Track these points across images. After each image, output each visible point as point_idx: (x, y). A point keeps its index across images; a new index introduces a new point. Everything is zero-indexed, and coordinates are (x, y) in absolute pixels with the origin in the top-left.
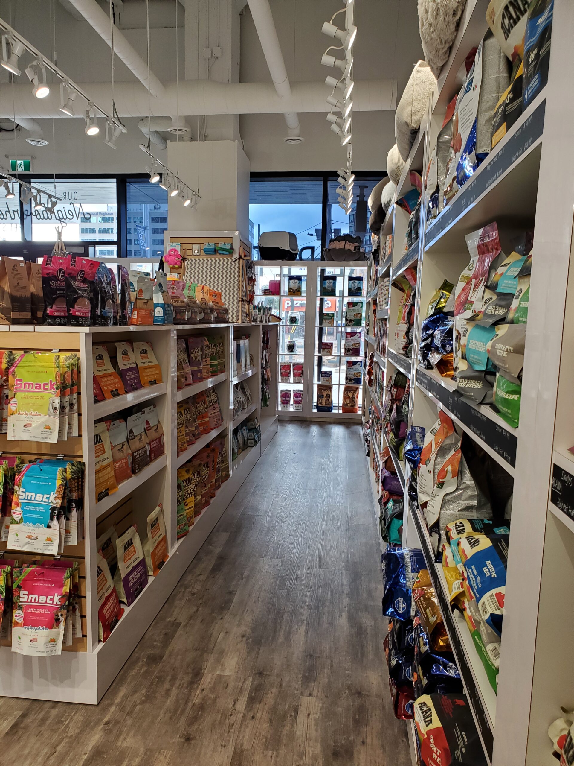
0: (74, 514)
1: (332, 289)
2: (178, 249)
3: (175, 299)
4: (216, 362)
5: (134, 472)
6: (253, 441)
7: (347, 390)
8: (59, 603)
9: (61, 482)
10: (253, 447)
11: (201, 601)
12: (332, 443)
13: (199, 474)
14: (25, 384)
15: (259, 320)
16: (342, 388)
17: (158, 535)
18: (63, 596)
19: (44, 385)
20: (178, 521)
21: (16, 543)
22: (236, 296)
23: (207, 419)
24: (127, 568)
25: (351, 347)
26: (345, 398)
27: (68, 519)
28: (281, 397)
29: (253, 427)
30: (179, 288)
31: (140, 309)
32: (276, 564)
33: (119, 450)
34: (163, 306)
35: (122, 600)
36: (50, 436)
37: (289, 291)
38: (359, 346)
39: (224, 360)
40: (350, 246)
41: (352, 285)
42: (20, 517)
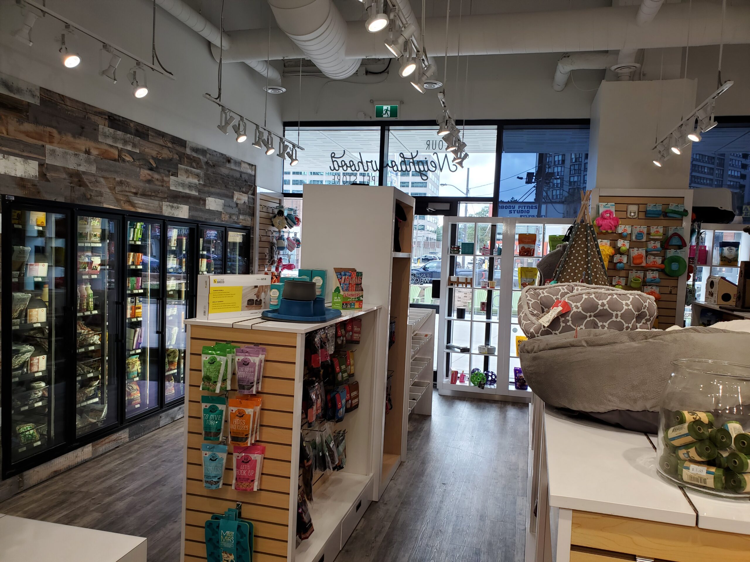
2: (613, 210)
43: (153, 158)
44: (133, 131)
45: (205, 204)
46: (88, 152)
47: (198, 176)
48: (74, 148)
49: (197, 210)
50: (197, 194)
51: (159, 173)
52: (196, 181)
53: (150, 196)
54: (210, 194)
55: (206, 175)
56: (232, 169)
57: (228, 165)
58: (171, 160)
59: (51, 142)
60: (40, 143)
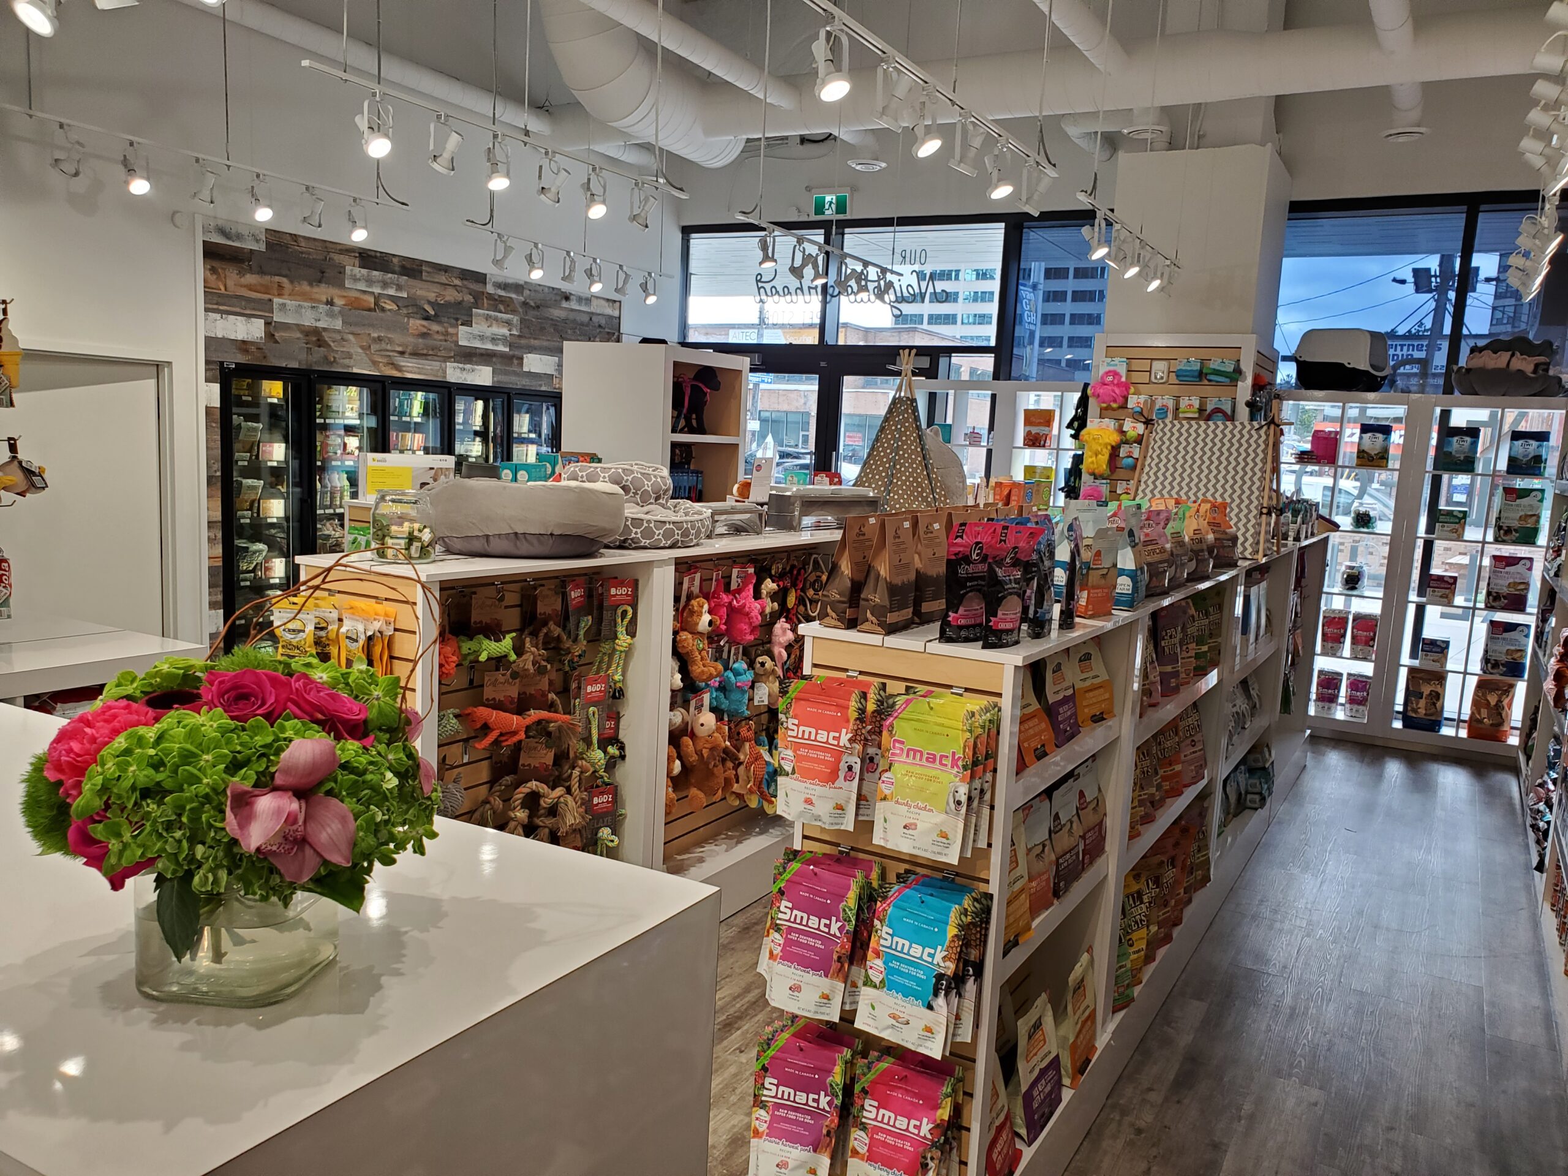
0: (970, 986)
1: (1466, 457)
2: (1122, 370)
3: (1150, 548)
4: (1205, 648)
5: (1057, 894)
6: (1257, 798)
7: (1483, 686)
8: (929, 1136)
9: (955, 931)
10: (1256, 809)
11: (1154, 1152)
12: (1439, 813)
13: (1157, 881)
14: (909, 750)
15: (1292, 534)
16: (1472, 682)
17: (1082, 1008)
18: (937, 1126)
19: (942, 757)
20: (1117, 977)
21: (870, 1022)
22: (1256, 503)
23: (1178, 767)
24: (1031, 1072)
25: (1505, 591)
26: (1476, 703)
27: (960, 995)
28: (1318, 684)
29: (1260, 765)
30: (1158, 524)
31: (1094, 587)
32: (1312, 1100)
33: (1037, 855)
34: (1133, 575)
35: (1017, 1130)
36: (946, 851)
37: (1358, 457)
38: (1527, 589)
39: (1219, 640)
40: (1524, 364)
41: (1521, 450)
42: (881, 977)
43: (429, 302)
44: (397, 269)
45: (521, 364)
46: (330, 303)
47: (508, 323)
48: (312, 300)
49: (506, 373)
50: (507, 350)
51: (440, 322)
52: (505, 331)
53: (426, 355)
54: (532, 349)
55: (522, 321)
56: (572, 310)
57: (565, 304)
58: (460, 303)
59: (280, 295)
60: (267, 297)
